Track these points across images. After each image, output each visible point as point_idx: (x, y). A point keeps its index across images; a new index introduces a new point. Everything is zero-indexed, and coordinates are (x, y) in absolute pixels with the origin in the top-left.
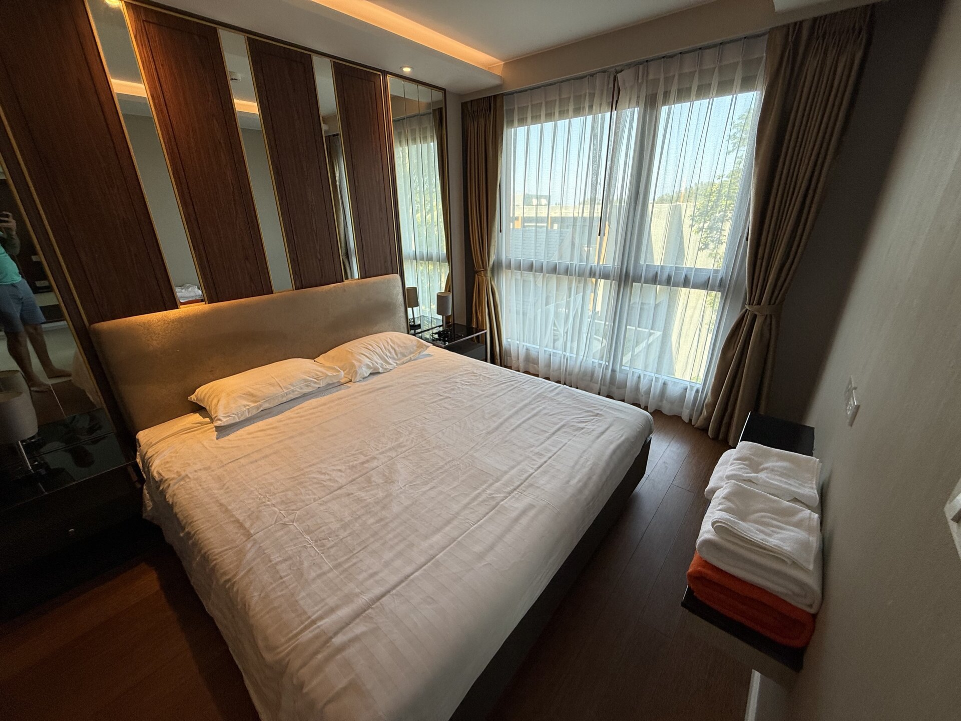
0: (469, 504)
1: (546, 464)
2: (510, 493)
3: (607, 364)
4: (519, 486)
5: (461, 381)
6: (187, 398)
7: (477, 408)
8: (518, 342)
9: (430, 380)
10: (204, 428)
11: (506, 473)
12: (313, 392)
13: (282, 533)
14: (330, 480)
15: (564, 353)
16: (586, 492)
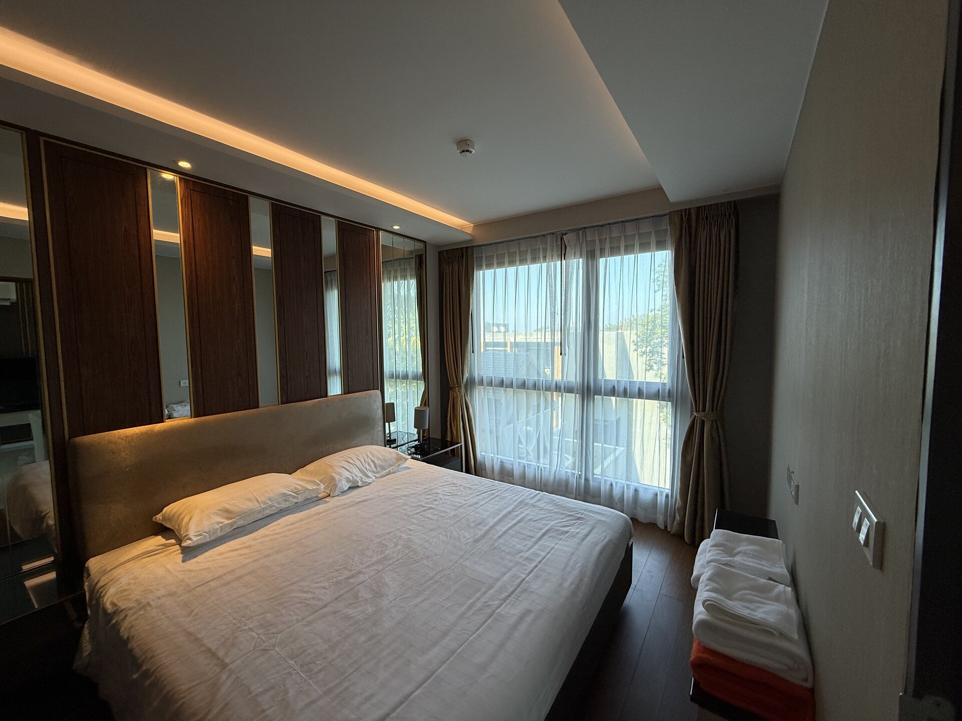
0: (464, 613)
1: (537, 568)
2: (505, 600)
3: (580, 473)
4: (513, 592)
5: (443, 491)
6: (152, 518)
7: (462, 517)
8: (493, 455)
9: (411, 492)
10: (168, 550)
11: (498, 579)
12: (291, 508)
13: (262, 659)
14: (313, 598)
15: (538, 464)
16: (580, 595)
